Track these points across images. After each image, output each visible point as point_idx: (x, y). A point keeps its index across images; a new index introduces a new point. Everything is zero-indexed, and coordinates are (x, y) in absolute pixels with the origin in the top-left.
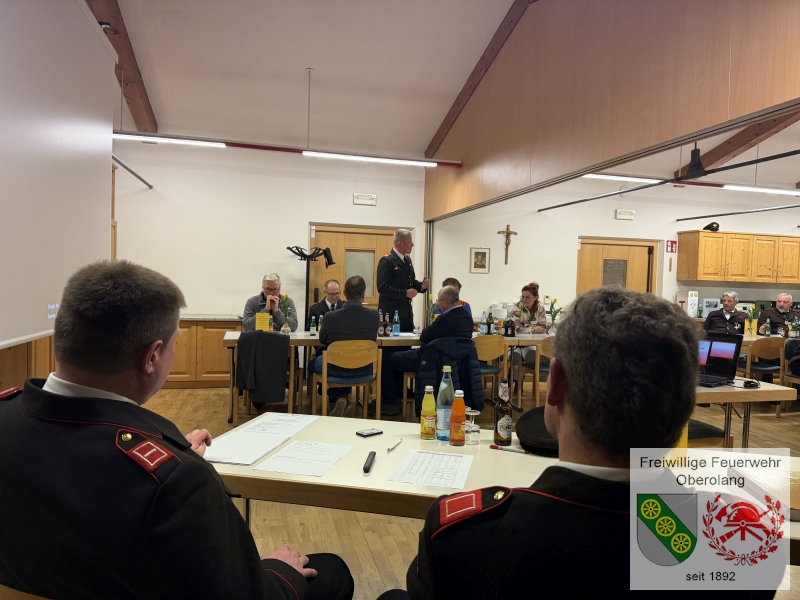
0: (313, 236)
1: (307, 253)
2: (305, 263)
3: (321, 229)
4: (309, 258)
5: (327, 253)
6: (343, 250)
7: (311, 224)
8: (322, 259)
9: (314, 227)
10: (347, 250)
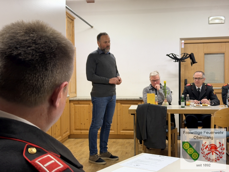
0: (183, 47)
1: (179, 57)
2: (178, 63)
3: (188, 42)
4: (180, 61)
5: (192, 56)
6: (203, 54)
7: (181, 39)
8: (189, 60)
9: (183, 41)
10: (205, 54)
